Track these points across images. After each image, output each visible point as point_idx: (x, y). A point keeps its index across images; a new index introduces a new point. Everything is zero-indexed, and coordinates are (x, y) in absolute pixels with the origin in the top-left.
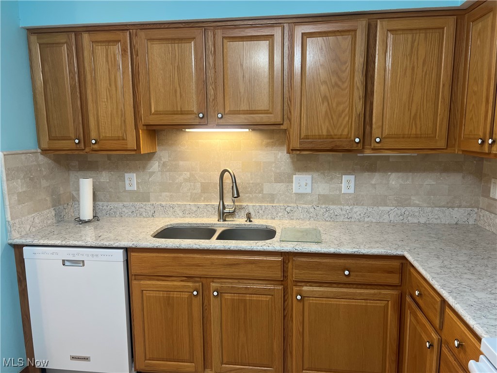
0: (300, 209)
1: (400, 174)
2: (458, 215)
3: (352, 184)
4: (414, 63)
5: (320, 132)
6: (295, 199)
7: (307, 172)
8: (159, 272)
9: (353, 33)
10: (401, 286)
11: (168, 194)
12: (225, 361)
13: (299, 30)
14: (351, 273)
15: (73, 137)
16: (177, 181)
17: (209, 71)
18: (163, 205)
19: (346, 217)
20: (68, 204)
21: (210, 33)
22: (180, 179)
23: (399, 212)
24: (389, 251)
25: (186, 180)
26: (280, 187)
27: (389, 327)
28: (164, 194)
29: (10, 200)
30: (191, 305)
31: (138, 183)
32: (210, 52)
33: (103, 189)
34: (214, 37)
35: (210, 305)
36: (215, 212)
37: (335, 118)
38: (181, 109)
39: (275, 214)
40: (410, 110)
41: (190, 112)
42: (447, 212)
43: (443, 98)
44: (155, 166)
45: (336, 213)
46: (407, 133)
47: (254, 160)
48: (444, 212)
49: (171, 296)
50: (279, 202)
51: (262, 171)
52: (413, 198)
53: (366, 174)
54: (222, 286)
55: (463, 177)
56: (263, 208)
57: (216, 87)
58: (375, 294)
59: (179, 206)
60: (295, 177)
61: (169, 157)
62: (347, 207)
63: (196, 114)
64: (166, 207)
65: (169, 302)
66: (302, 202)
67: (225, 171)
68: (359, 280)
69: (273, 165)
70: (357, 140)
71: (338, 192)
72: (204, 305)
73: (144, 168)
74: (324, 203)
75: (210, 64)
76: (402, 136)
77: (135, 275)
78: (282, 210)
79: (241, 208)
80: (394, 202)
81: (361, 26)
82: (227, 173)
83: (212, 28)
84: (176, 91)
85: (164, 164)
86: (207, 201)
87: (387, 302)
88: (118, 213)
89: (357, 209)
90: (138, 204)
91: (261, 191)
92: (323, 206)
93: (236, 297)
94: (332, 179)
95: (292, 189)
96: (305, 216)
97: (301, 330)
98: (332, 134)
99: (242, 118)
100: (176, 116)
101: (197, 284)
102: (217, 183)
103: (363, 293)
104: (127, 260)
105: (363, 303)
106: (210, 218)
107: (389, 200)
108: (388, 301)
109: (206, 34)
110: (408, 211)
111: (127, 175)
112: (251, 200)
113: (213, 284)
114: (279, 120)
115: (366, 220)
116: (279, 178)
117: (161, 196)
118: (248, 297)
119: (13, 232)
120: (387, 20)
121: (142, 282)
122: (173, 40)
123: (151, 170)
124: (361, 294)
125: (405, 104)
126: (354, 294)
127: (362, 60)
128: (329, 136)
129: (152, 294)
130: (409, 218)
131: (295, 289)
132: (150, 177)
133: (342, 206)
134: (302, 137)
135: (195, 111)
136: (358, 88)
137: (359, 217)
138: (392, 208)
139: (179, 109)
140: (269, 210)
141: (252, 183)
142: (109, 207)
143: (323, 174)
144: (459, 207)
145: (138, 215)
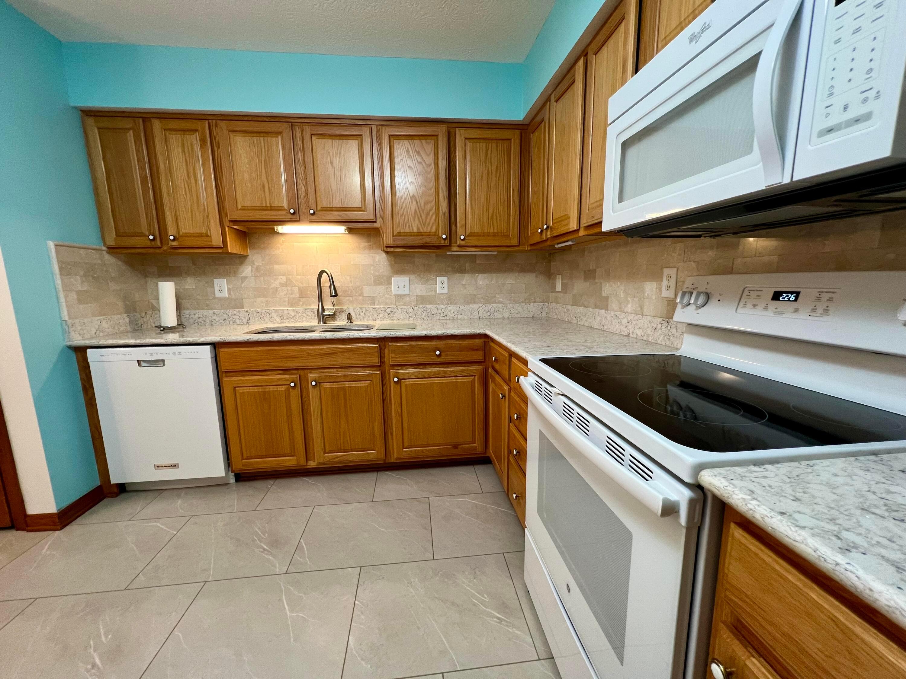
0: (400, 310)
1: (486, 275)
2: (533, 308)
3: (446, 285)
4: (488, 169)
5: (411, 229)
6: (394, 300)
7: (404, 274)
8: (251, 366)
9: (435, 138)
10: (484, 362)
11: (263, 299)
12: (327, 450)
13: (386, 133)
14: (442, 353)
15: (147, 234)
16: (273, 286)
17: (299, 168)
18: (259, 311)
19: (442, 315)
20: (146, 313)
21: (297, 129)
22: (275, 284)
23: (486, 309)
24: (473, 331)
25: (282, 285)
26: (381, 289)
27: (476, 401)
28: (259, 300)
29: (66, 297)
30: (289, 398)
31: (229, 289)
32: (298, 149)
33: (189, 296)
34: (302, 133)
35: (309, 396)
36: (315, 316)
37: (424, 216)
38: (270, 204)
39: (376, 316)
40: (487, 210)
41: (281, 208)
42: (525, 307)
43: (514, 201)
44: (247, 270)
45: (433, 312)
46: (486, 231)
47: (352, 263)
48: (522, 308)
49: (267, 390)
50: (379, 303)
51: (361, 274)
52: (497, 296)
53: (458, 275)
54: (320, 376)
55: (536, 277)
56: (364, 311)
57: (306, 184)
58: (463, 371)
59: (276, 311)
60: (394, 279)
61: (263, 261)
62: (442, 306)
63: (286, 210)
64: (262, 313)
65: (265, 397)
66: (401, 304)
67: (322, 272)
68: (450, 359)
69: (372, 268)
70: (444, 236)
71: (433, 293)
72: (303, 398)
73: (235, 273)
74: (422, 304)
75: (299, 160)
76: (482, 234)
77: (226, 372)
78: (383, 312)
79: (342, 311)
80: (483, 300)
81: (442, 130)
82: (325, 274)
83: (299, 124)
84: (264, 186)
85: (257, 268)
86: (306, 305)
87: (473, 377)
88: (208, 321)
89: (452, 308)
90: (230, 312)
91: (361, 294)
92: (421, 306)
93: (335, 385)
94: (427, 280)
95: (391, 291)
96: (404, 316)
97: (400, 411)
98: (422, 230)
99: (336, 215)
100: (265, 212)
101: (294, 376)
102: (315, 287)
103: (453, 370)
104: (216, 358)
105: (453, 380)
106: (311, 322)
107: (478, 298)
108: (475, 376)
109: (294, 130)
110: (494, 308)
111: (216, 281)
112: (351, 302)
113: (310, 375)
114: (371, 217)
115: (460, 317)
116: (379, 280)
117: (255, 302)
118: (347, 384)
119: (73, 334)
120: (464, 129)
121: (234, 379)
122: (258, 133)
123: (243, 275)
124: (451, 372)
125: (483, 206)
126: (446, 372)
127: (444, 163)
128: (420, 234)
129: (246, 390)
130: (495, 314)
131: (392, 372)
132: (242, 282)
133: (438, 306)
134: (395, 234)
135: (286, 207)
136: (442, 189)
137: (453, 315)
138: (481, 305)
139: (268, 205)
140: (370, 312)
141: (352, 286)
142: (197, 315)
143: (419, 275)
144: (535, 302)
145: (231, 322)
